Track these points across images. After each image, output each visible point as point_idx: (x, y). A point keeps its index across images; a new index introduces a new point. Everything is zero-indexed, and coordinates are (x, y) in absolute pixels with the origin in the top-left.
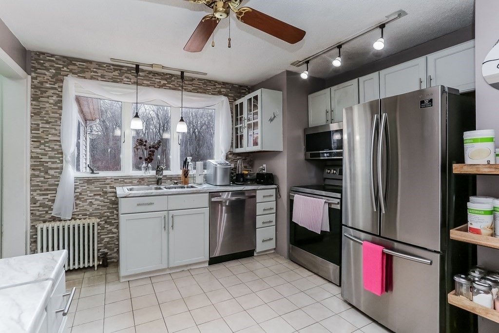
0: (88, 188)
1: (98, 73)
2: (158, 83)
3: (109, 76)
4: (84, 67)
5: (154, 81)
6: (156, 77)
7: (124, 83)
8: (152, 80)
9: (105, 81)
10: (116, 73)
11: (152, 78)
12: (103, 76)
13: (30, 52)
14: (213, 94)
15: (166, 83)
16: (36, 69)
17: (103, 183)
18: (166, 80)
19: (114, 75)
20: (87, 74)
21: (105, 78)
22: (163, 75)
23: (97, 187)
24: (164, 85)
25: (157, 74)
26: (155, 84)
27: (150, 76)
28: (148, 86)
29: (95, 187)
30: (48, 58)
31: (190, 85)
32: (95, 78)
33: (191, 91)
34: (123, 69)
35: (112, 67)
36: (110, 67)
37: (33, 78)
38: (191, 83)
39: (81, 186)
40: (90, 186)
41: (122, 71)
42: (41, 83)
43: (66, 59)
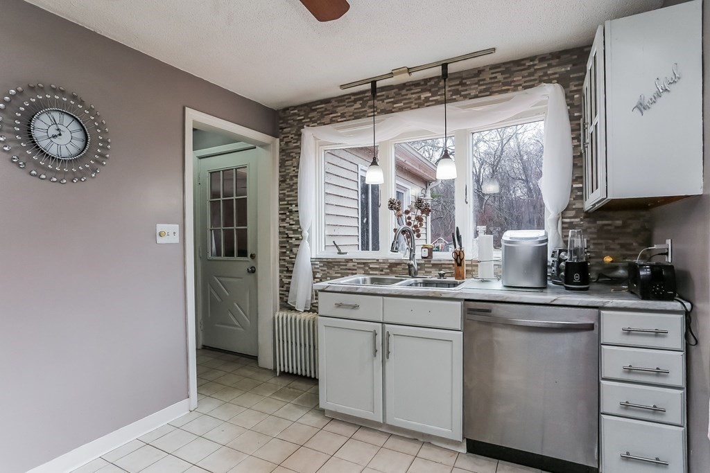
0: (328, 273)
1: (337, 113)
2: (416, 100)
3: (350, 112)
4: (323, 109)
5: (410, 98)
6: (412, 91)
7: (368, 117)
8: (406, 99)
9: (345, 121)
10: (358, 105)
11: (407, 95)
12: (343, 115)
13: (278, 111)
14: (525, 88)
15: (430, 95)
16: (282, 128)
17: (344, 267)
18: (430, 91)
19: (355, 109)
20: (327, 119)
21: (345, 117)
22: (424, 84)
23: (338, 273)
24: (427, 99)
25: (412, 85)
26: (412, 102)
27: (404, 92)
28: (401, 109)
29: (336, 273)
30: (292, 112)
31: (476, 84)
32: (334, 121)
33: (476, 97)
34: (366, 95)
35: (353, 98)
36: (350, 98)
37: (281, 141)
38: (476, 79)
39: (322, 270)
40: (331, 272)
41: (365, 99)
42: (287, 143)
43: (306, 107)
